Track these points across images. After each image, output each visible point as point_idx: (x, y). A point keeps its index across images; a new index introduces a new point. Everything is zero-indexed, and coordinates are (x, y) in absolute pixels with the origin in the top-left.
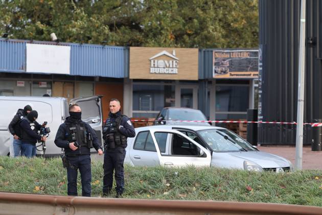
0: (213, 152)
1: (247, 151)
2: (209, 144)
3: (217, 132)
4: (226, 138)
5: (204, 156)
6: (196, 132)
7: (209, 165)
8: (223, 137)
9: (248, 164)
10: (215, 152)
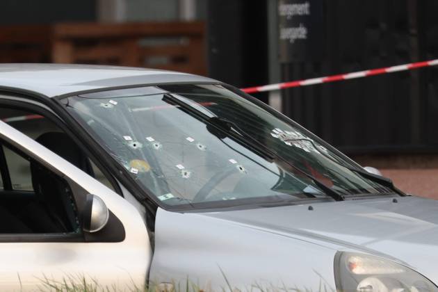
0: (160, 212)
1: (338, 198)
2: (135, 168)
3: (166, 99)
4: (218, 128)
5: (113, 232)
6: (53, 102)
7: (140, 280)
8: (203, 126)
9: (357, 270)
10: (169, 207)
